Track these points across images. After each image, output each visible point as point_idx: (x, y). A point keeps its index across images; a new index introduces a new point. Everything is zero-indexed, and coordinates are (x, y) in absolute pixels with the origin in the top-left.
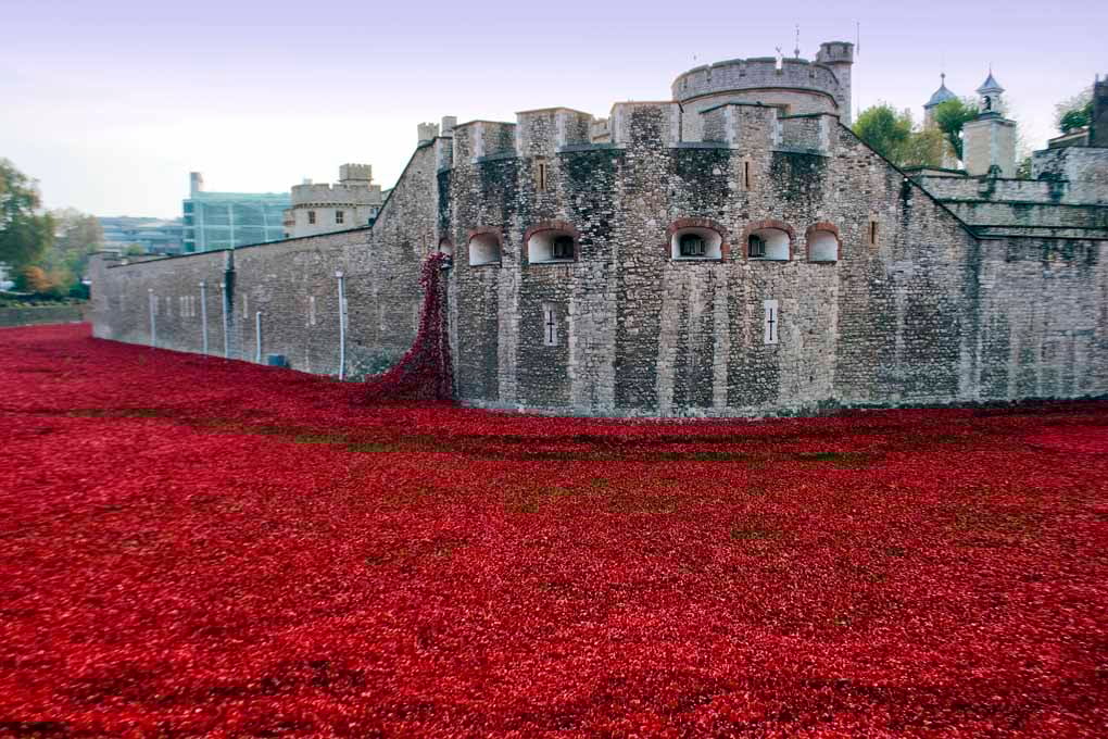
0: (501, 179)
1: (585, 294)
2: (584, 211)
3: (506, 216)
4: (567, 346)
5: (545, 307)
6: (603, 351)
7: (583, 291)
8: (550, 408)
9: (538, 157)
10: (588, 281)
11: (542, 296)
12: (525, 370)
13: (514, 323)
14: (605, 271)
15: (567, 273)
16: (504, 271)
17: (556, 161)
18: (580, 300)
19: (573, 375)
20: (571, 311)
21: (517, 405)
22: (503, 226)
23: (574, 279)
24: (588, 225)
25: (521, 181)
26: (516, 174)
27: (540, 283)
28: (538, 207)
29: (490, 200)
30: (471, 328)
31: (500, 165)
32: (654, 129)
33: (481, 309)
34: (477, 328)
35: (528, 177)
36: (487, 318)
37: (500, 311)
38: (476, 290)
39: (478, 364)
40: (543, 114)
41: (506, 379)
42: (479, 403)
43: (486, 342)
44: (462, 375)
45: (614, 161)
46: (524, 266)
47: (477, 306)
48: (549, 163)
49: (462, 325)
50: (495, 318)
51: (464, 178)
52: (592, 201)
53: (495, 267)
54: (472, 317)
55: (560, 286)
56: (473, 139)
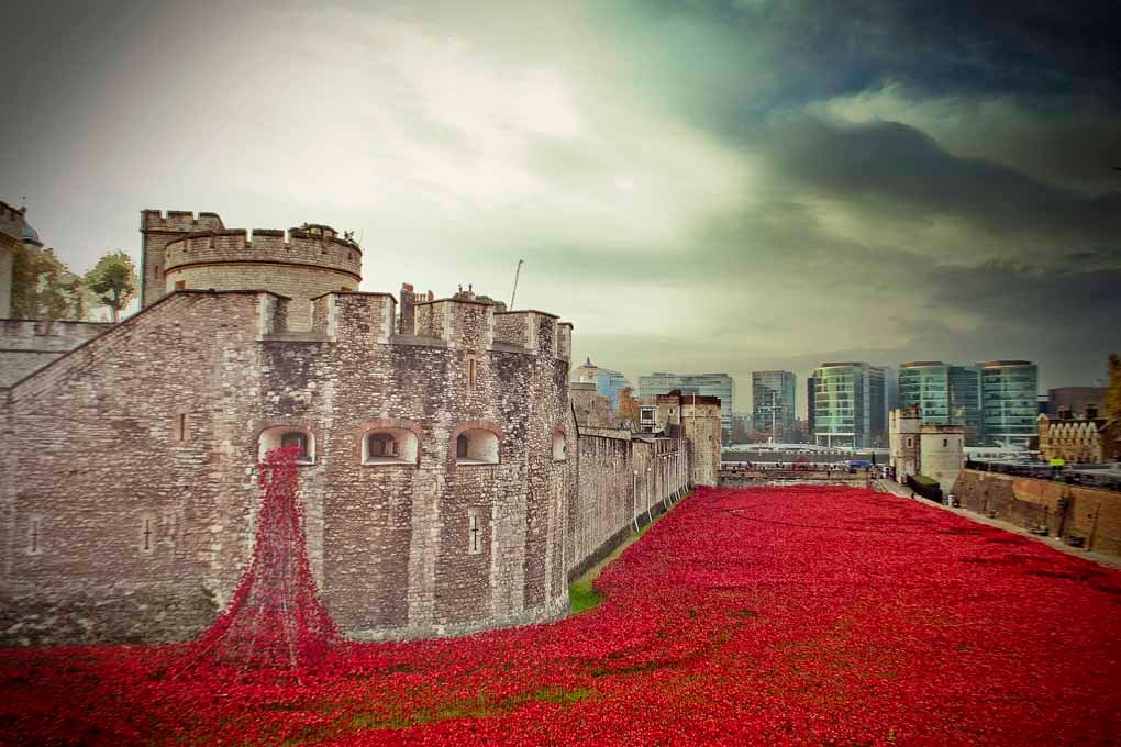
0: (424, 368)
1: (506, 496)
2: (508, 413)
3: (429, 410)
4: (490, 553)
5: (470, 513)
6: (517, 554)
7: (504, 493)
8: (473, 623)
9: (473, 352)
10: (508, 483)
11: (467, 500)
12: (446, 585)
13: (434, 532)
14: (520, 473)
15: (492, 476)
16: (422, 473)
17: (486, 358)
18: (502, 503)
19: (493, 583)
20: (494, 517)
21: (434, 627)
22: (425, 422)
23: (497, 482)
24: (511, 427)
25: (451, 374)
26: (446, 362)
27: (465, 487)
28: (468, 404)
29: (406, 390)
30: (360, 541)
31: (424, 352)
32: (549, 340)
33: (382, 518)
34: (373, 542)
35: (458, 372)
36: (392, 528)
37: (414, 519)
38: (372, 494)
39: (372, 586)
40: (476, 307)
41: (419, 598)
42: (371, 635)
43: (389, 558)
44: (332, 604)
45: (530, 366)
46: (450, 468)
47: (373, 514)
48: (479, 360)
49: (336, 540)
50: (407, 528)
51: (357, 358)
52: (514, 403)
53: (409, 468)
54: (362, 529)
55: (485, 489)
56: (380, 314)
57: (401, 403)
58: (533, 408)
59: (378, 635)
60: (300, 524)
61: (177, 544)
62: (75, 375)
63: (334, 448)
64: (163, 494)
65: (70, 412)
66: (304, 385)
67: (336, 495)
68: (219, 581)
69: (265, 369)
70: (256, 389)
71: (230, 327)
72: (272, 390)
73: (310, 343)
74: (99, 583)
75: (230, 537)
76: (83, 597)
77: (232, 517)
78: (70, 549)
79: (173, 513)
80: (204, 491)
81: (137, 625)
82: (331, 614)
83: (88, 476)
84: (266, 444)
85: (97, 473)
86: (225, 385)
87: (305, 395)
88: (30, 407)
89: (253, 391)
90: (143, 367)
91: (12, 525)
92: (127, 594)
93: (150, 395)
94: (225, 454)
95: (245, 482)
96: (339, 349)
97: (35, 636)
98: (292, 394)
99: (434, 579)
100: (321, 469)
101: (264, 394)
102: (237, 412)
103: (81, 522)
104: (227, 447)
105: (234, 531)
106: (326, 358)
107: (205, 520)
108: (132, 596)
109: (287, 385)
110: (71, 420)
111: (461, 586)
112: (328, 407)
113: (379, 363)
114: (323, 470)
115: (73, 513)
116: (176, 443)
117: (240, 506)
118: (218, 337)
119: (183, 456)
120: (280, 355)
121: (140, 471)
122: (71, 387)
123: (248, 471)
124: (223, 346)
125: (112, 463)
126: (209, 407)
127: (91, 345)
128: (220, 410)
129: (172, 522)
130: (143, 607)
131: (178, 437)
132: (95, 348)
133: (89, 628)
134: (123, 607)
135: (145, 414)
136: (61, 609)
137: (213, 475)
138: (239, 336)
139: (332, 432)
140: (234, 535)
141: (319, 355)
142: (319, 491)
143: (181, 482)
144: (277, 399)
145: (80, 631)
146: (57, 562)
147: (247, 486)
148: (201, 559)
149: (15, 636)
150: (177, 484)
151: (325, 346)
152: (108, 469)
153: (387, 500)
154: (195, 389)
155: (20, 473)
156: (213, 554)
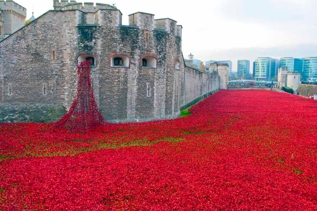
0: (131, 35)
1: (159, 79)
2: (160, 52)
3: (133, 49)
4: (154, 97)
5: (147, 83)
6: (163, 98)
7: (158, 78)
8: (148, 118)
9: (148, 31)
10: (160, 75)
11: (146, 79)
12: (139, 106)
13: (135, 89)
14: (164, 72)
15: (154, 72)
16: (131, 70)
17: (152, 33)
18: (158, 81)
19: (155, 106)
20: (155, 85)
21: (136, 119)
22: (131, 53)
23: (156, 74)
24: (161, 56)
25: (140, 38)
26: (138, 34)
27: (145, 75)
28: (146, 48)
29: (125, 42)
30: (111, 91)
31: (131, 30)
32: (174, 29)
33: (118, 84)
34: (115, 92)
35: (142, 37)
36: (121, 88)
37: (128, 85)
38: (114, 76)
39: (115, 106)
40: (148, 15)
41: (130, 110)
42: (115, 121)
43: (120, 97)
44: (102, 111)
45: (167, 37)
46: (140, 68)
47: (115, 83)
48: (150, 33)
49: (103, 91)
50: (126, 88)
51: (108, 31)
52: (162, 49)
53: (127, 68)
54: (111, 87)
55: (152, 76)
56: (116, 17)
57: (123, 47)
58: (168, 51)
59: (117, 121)
60: (91, 86)
61: (54, 92)
62: (19, 39)
63: (102, 61)
64: (49, 76)
65: (18, 50)
66: (91, 40)
67: (102, 77)
68: (67, 104)
69: (79, 35)
70: (76, 42)
71: (67, 22)
72: (81, 42)
73: (93, 26)
74: (31, 104)
75: (70, 90)
76: (26, 108)
77: (70, 84)
78: (21, 94)
79: (52, 83)
80: (62, 76)
81: (43, 117)
82: (102, 114)
83: (25, 71)
84: (80, 60)
85: (28, 70)
86: (67, 41)
87: (92, 44)
88: (6, 49)
89: (75, 43)
90: (40, 36)
91: (3, 86)
92: (39, 108)
93: (43, 45)
94: (68, 64)
95: (74, 73)
96: (102, 28)
97: (12, 120)
98: (88, 44)
99: (135, 104)
100: (98, 68)
101: (79, 44)
102: (71, 50)
103: (24, 85)
104: (68, 61)
105: (71, 88)
106: (98, 31)
107: (62, 85)
108: (41, 108)
109: (86, 40)
110: (19, 53)
111: (144, 107)
112: (99, 48)
113: (116, 33)
114: (99, 69)
115: (21, 82)
116: (52, 60)
117: (73, 80)
118: (64, 26)
119: (54, 65)
120: (83, 31)
121: (41, 69)
122: (18, 42)
123: (75, 69)
124: (66, 29)
125: (32, 66)
126: (61, 49)
127: (24, 29)
128: (66, 50)
129: (52, 86)
130: (44, 112)
131: (52, 58)
132: (25, 30)
133: (28, 118)
134: (38, 112)
135: (42, 51)
136: (19, 112)
137: (64, 71)
138: (70, 25)
139: (101, 56)
140: (72, 90)
141: (96, 30)
142: (97, 75)
143: (54, 73)
144: (83, 45)
145: (26, 119)
146: (17, 98)
147: (75, 74)
148: (62, 97)
149: (6, 120)
150: (53, 73)
151: (98, 27)
152: (31, 69)
153: (119, 78)
154: (58, 43)
155: (4, 70)
156: (66, 96)
